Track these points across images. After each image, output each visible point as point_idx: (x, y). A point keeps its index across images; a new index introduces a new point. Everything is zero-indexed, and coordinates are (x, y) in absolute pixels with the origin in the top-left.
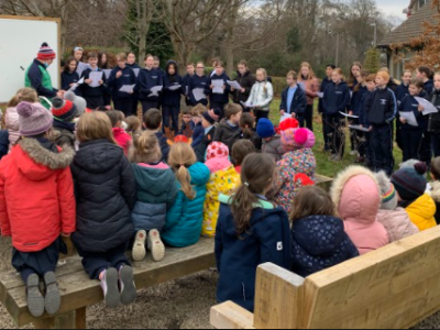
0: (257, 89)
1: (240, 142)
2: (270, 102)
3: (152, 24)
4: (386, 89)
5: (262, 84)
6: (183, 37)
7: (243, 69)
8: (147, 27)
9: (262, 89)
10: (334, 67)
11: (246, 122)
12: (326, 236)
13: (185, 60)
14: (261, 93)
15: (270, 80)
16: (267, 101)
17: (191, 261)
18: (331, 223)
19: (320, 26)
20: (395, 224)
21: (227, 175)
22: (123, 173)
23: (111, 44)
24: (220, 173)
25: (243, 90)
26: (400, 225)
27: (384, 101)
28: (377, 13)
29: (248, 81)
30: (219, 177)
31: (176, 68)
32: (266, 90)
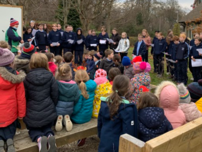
0: (122, 42)
1: (113, 69)
2: (128, 49)
3: (70, 10)
4: (184, 43)
5: (125, 40)
6: (86, 16)
7: (115, 32)
8: (68, 12)
9: (124, 42)
10: (159, 32)
11: (116, 59)
12: (156, 117)
13: (86, 28)
14: (124, 44)
15: (128, 38)
16: (127, 48)
17: (86, 131)
18: (158, 111)
19: (152, 12)
20: (190, 111)
21: (105, 86)
22: (53, 86)
23: (50, 20)
24: (102, 85)
25: (115, 43)
26: (192, 111)
27: (183, 49)
28: (179, 7)
29: (117, 39)
30: (101, 87)
31: (81, 32)
32: (126, 43)
